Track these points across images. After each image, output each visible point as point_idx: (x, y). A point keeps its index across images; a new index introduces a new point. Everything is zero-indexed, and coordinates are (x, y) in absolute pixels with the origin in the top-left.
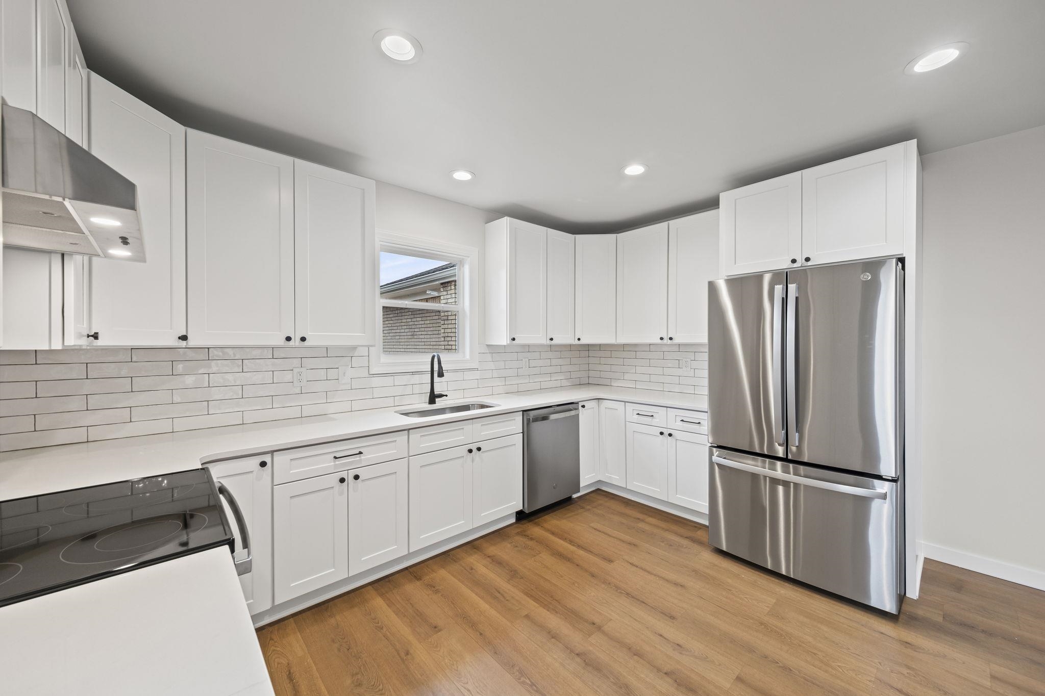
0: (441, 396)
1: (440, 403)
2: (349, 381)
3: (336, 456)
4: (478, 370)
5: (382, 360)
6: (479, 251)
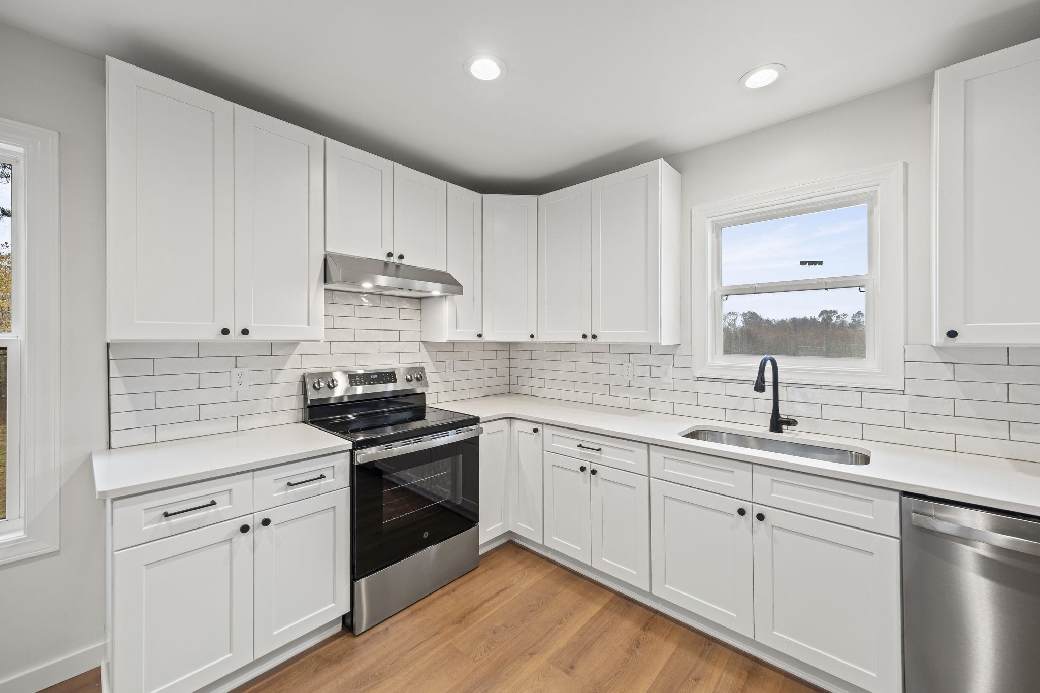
0: (791, 423)
1: (787, 434)
2: (672, 382)
3: (581, 445)
4: (904, 394)
5: (710, 361)
6: (906, 166)
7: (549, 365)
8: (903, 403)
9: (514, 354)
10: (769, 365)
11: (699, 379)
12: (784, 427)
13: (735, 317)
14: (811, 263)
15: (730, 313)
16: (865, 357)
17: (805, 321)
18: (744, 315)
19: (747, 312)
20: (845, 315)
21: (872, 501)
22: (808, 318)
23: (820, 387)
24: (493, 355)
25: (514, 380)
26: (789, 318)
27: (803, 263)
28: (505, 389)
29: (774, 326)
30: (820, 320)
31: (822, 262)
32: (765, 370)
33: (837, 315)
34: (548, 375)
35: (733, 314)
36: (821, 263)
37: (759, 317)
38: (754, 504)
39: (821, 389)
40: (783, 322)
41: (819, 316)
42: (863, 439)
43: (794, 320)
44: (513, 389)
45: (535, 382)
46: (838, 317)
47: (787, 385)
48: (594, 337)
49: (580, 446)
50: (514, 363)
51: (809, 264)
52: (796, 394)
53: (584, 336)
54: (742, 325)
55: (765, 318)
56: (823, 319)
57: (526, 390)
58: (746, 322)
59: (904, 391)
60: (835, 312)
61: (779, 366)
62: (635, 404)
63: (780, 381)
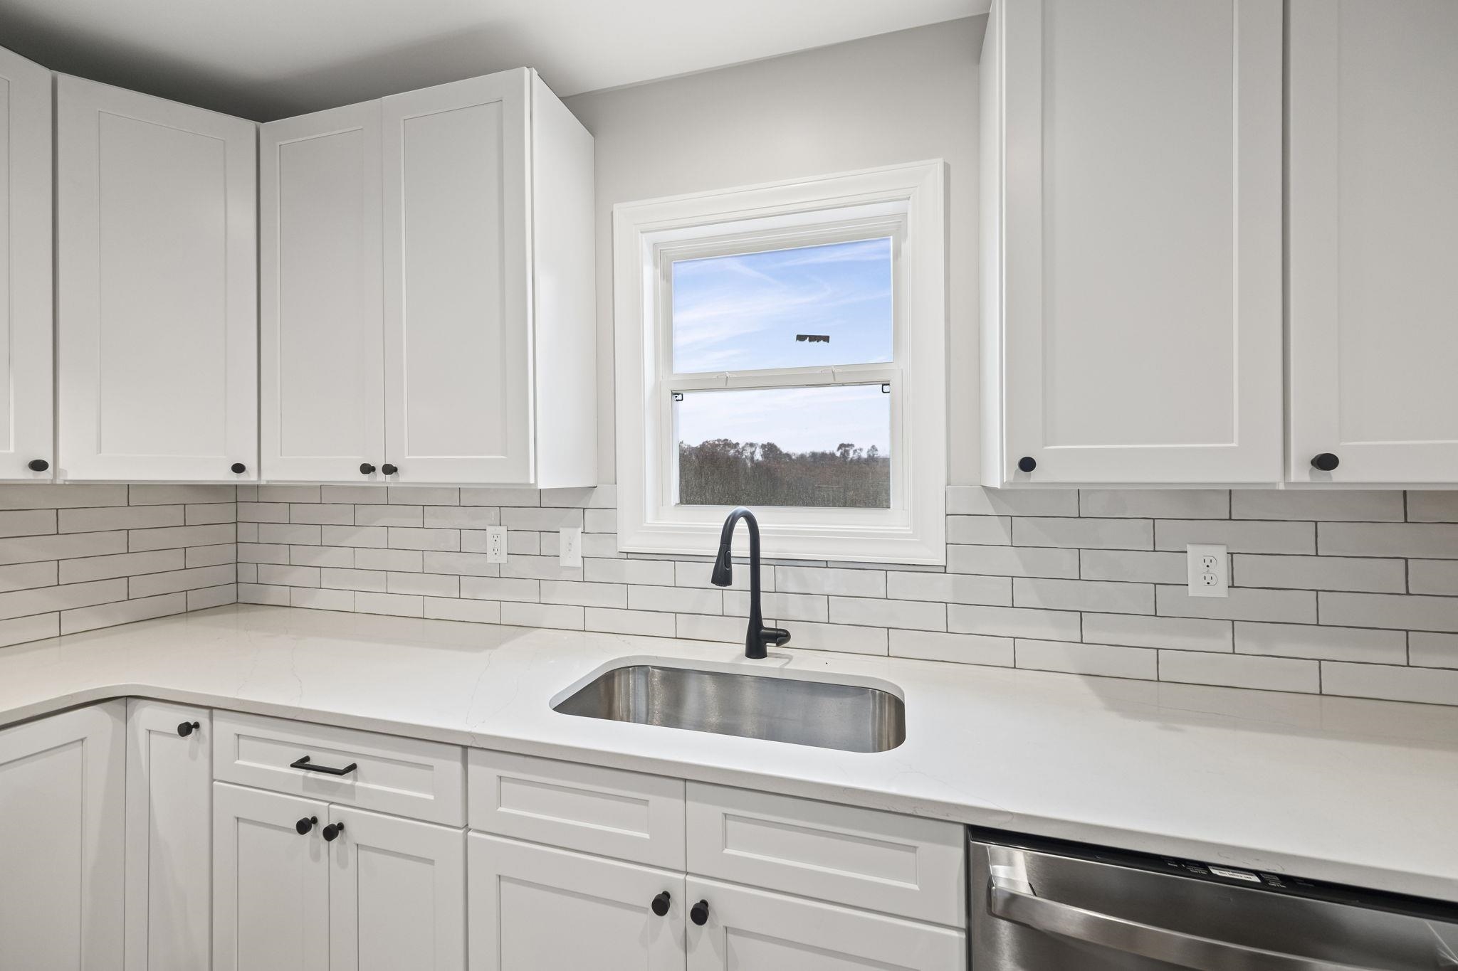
2: (580, 563)
3: (307, 759)
4: (945, 572)
5: (650, 519)
6: (947, 168)
7: (330, 535)
8: (942, 587)
9: (247, 512)
10: (742, 526)
11: (629, 556)
12: (771, 648)
13: (753, 449)
14: (813, 338)
15: (747, 444)
16: (888, 507)
17: (823, 455)
18: (763, 446)
19: (766, 443)
20: (861, 450)
21: (915, 848)
22: (828, 452)
23: (825, 564)
24: (176, 515)
25: (247, 573)
26: (808, 452)
27: (801, 338)
28: (228, 595)
29: (794, 460)
30: (838, 454)
31: (828, 337)
32: (734, 534)
33: (854, 449)
34: (327, 557)
35: (752, 445)
36: (826, 339)
37: (779, 450)
38: (689, 878)
39: (827, 567)
40: (802, 457)
41: (839, 448)
42: (888, 656)
43: (814, 455)
44: (247, 593)
45: (296, 576)
46: (855, 451)
47: (774, 562)
48: (389, 469)
49: (303, 764)
50: (246, 532)
51: (810, 341)
52: (790, 579)
53: (367, 469)
54: (760, 459)
55: (784, 450)
56: (841, 454)
57: (276, 595)
58: (765, 455)
59: (945, 567)
60: (852, 445)
61: (760, 526)
62: (513, 614)
63: (762, 554)
